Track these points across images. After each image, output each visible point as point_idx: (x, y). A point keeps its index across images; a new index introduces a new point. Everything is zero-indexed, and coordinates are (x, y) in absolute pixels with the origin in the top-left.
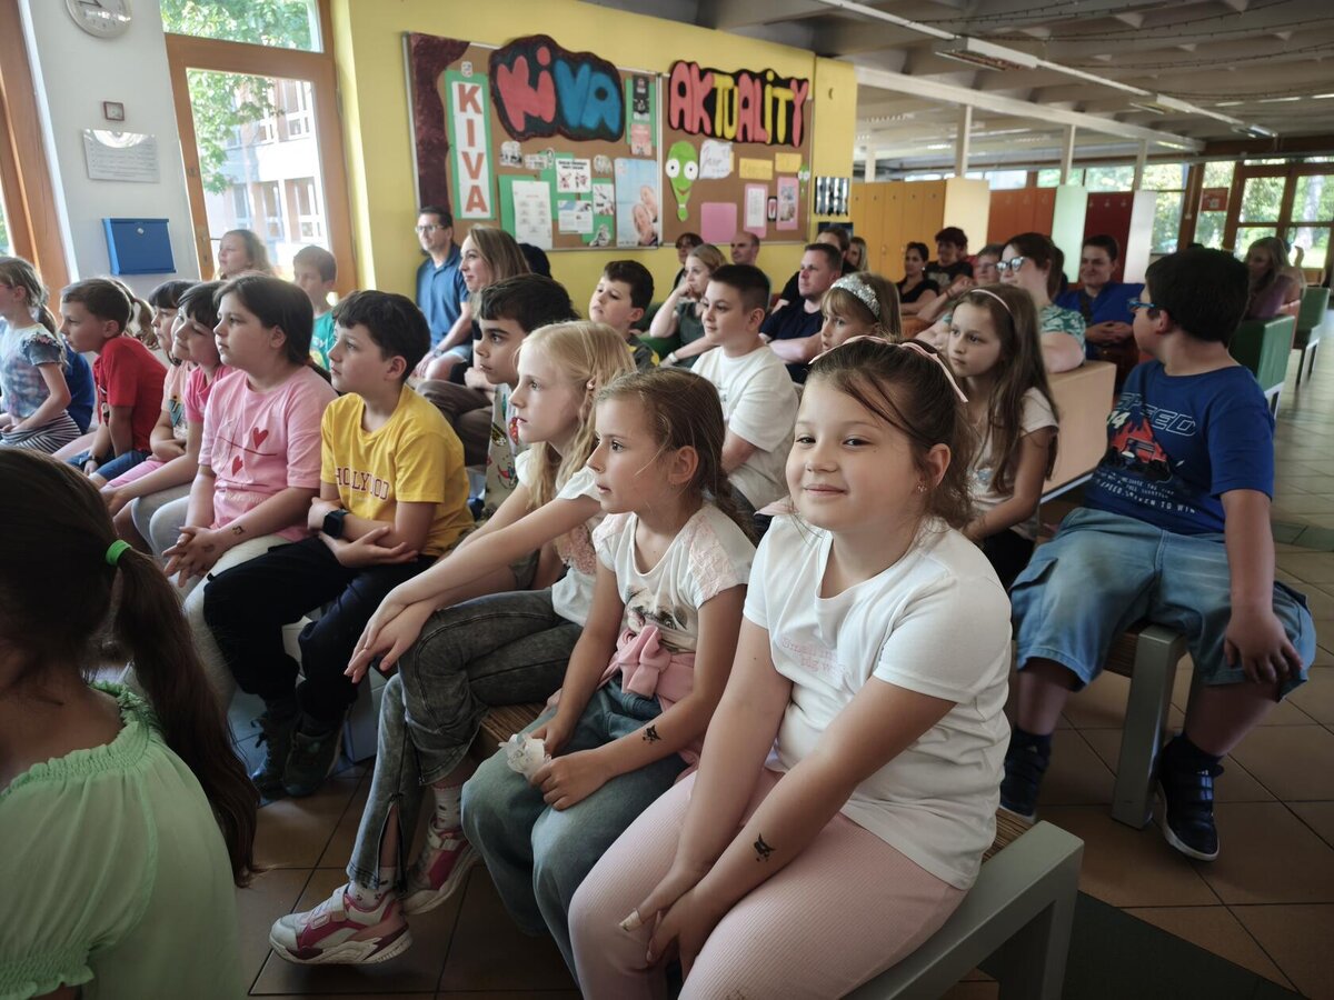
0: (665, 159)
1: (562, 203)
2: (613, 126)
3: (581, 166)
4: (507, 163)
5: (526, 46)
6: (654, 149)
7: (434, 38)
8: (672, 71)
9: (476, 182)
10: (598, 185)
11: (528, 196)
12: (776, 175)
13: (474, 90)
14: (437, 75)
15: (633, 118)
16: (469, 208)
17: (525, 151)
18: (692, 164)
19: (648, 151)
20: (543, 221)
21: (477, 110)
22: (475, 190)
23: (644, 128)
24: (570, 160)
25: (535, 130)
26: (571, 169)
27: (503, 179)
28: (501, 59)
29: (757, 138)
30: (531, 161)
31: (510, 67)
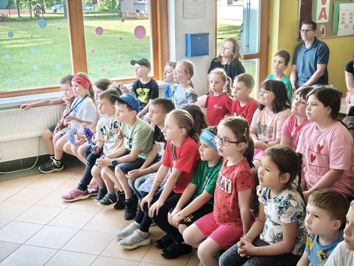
9: (324, 6)
11: (346, 11)
16: (320, 19)
20: (351, 22)
22: (324, 9)
27: (336, 4)
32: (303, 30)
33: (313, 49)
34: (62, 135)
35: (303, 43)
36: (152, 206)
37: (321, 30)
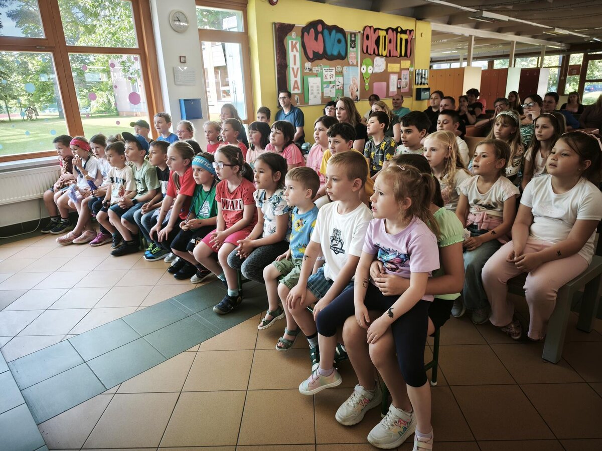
0: (361, 66)
1: (325, 86)
2: (343, 54)
3: (331, 70)
4: (307, 71)
5: (314, 25)
6: (357, 62)
7: (284, 24)
8: (364, 30)
9: (296, 79)
10: (337, 78)
11: (314, 84)
12: (401, 69)
13: (296, 43)
14: (284, 39)
15: (350, 50)
16: (294, 90)
17: (312, 66)
18: (370, 67)
19: (355, 63)
20: (318, 93)
21: (297, 51)
22: (296, 82)
23: (354, 54)
24: (328, 68)
25: (316, 57)
26: (328, 71)
27: (305, 77)
28: (305, 30)
29: (394, 55)
30: (315, 69)
31: (308, 34)
32: (281, 98)
33: (291, 114)
34: (62, 193)
35: (282, 110)
36: (162, 231)
37: (296, 99)
